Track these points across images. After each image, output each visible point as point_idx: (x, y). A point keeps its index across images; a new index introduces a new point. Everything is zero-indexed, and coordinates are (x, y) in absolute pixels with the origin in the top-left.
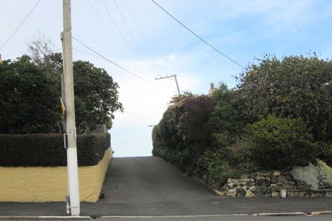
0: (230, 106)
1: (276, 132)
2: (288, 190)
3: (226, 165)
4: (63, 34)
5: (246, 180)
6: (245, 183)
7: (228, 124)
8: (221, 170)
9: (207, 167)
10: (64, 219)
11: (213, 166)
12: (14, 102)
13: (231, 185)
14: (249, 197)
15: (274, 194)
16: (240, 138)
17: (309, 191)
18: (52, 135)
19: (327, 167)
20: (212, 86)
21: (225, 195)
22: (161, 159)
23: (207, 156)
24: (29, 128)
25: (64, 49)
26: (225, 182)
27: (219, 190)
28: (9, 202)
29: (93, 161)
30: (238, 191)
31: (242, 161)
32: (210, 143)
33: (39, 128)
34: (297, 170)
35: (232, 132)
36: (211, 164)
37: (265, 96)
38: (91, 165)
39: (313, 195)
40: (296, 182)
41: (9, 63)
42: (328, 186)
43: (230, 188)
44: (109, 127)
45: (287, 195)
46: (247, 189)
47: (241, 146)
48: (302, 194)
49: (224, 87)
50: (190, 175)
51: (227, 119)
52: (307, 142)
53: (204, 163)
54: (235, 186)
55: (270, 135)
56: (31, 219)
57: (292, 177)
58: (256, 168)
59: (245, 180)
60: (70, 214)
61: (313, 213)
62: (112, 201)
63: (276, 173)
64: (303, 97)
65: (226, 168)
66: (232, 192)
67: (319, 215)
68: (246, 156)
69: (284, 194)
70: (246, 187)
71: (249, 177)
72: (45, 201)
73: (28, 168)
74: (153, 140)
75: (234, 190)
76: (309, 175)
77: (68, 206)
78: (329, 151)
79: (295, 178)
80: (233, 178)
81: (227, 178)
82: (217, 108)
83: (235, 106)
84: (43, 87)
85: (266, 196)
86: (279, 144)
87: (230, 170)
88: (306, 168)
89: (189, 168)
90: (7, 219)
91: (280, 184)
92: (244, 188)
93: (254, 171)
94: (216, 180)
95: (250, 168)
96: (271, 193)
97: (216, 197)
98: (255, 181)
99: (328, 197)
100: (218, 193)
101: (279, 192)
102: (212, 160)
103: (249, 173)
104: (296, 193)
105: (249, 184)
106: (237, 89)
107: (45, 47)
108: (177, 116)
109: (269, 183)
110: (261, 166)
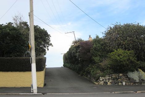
0: (100, 45)
2: (126, 82)
3: (99, 71)
4: (29, 13)
6: (107, 79)
8: (96, 74)
9: (90, 72)
10: (30, 95)
11: (93, 72)
12: (7, 43)
13: (101, 80)
14: (109, 85)
15: (120, 84)
16: (105, 59)
19: (142, 72)
20: (90, 36)
21: (99, 84)
22: (67, 68)
23: (90, 67)
24: (14, 55)
25: (30, 20)
26: (99, 78)
28: (5, 87)
29: (42, 69)
30: (104, 82)
31: (106, 69)
32: (92, 62)
33: (18, 55)
34: (130, 73)
36: (92, 71)
37: (115, 41)
38: (41, 71)
39: (136, 84)
40: (129, 79)
41: (3, 26)
42: (143, 80)
43: (101, 81)
44: (45, 54)
45: (125, 84)
46: (108, 81)
47: (106, 63)
48: (132, 84)
49: (97, 37)
52: (135, 61)
53: (88, 70)
54: (103, 80)
55: (118, 58)
57: (127, 76)
58: (112, 73)
59: (107, 77)
60: (33, 93)
61: (138, 92)
62: (50, 87)
63: (121, 75)
64: (133, 42)
66: (102, 83)
67: (140, 93)
68: (108, 67)
69: (124, 84)
70: (108, 80)
71: (109, 76)
72: (20, 87)
74: (64, 60)
75: (103, 82)
76: (135, 76)
77: (32, 89)
78: (143, 65)
80: (102, 77)
81: (100, 76)
82: (95, 46)
83: (102, 45)
84: (19, 37)
85: (116, 84)
86: (122, 62)
87: (101, 73)
88: (134, 72)
89: (81, 72)
90: (5, 95)
91: (122, 79)
92: (107, 81)
93: (111, 74)
94: (94, 78)
95: (109, 72)
96: (118, 83)
97: (95, 85)
98: (112, 78)
99: (143, 85)
100: (96, 83)
101: (122, 83)
102: (93, 69)
103: (109, 74)
104: (129, 83)
105: (109, 79)
106: (103, 38)
107: (20, 19)
108: (76, 49)
109: (117, 79)
110: (114, 71)
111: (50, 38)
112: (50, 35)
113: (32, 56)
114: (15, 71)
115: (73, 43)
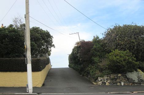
0: (100, 46)
1: (118, 57)
2: (124, 82)
3: (98, 72)
4: (25, 15)
5: (106, 78)
6: (105, 79)
7: (98, 53)
8: (95, 74)
9: (90, 72)
11: (92, 72)
14: (107, 85)
15: (118, 84)
16: (104, 60)
17: (134, 83)
18: (22, 58)
19: (142, 72)
20: (94, 37)
21: (97, 84)
23: (90, 68)
24: (12, 55)
25: (26, 21)
26: (97, 79)
27: (94, 82)
29: (40, 70)
30: (103, 83)
31: (104, 70)
32: (91, 62)
33: (16, 55)
34: (128, 74)
35: (100, 57)
37: (114, 41)
38: (39, 71)
39: (135, 85)
40: (128, 79)
41: (5, 28)
42: (142, 81)
43: (99, 81)
45: (124, 85)
46: (107, 82)
47: (104, 63)
48: (131, 84)
49: (98, 37)
50: (83, 75)
51: (98, 51)
52: (134, 61)
53: (88, 71)
54: (101, 80)
56: (11, 94)
57: (126, 76)
58: (110, 73)
60: (28, 92)
61: (134, 92)
62: (48, 87)
63: (119, 75)
65: (98, 73)
66: (100, 83)
67: (137, 93)
68: (106, 68)
69: (123, 84)
71: (107, 77)
72: (19, 86)
73: (11, 72)
74: (69, 61)
75: (101, 82)
76: (134, 76)
77: (27, 89)
78: (143, 66)
79: (127, 77)
80: (100, 77)
81: (98, 77)
82: (95, 46)
83: (102, 46)
84: (19, 38)
85: (115, 85)
87: (99, 74)
88: (133, 73)
89: (83, 73)
91: (121, 79)
92: (105, 81)
93: (110, 74)
94: (93, 78)
95: (108, 73)
96: (117, 83)
97: (93, 85)
98: (110, 78)
99: (142, 85)
100: (94, 83)
101: (121, 83)
102: (92, 69)
103: (108, 75)
104: (128, 84)
105: (107, 80)
106: (103, 39)
107: (20, 21)
108: (78, 50)
109: (116, 79)
110: (113, 72)
111: (53, 39)
112: (52, 36)
113: (27, 57)
114: (14, 72)
115: (76, 44)
